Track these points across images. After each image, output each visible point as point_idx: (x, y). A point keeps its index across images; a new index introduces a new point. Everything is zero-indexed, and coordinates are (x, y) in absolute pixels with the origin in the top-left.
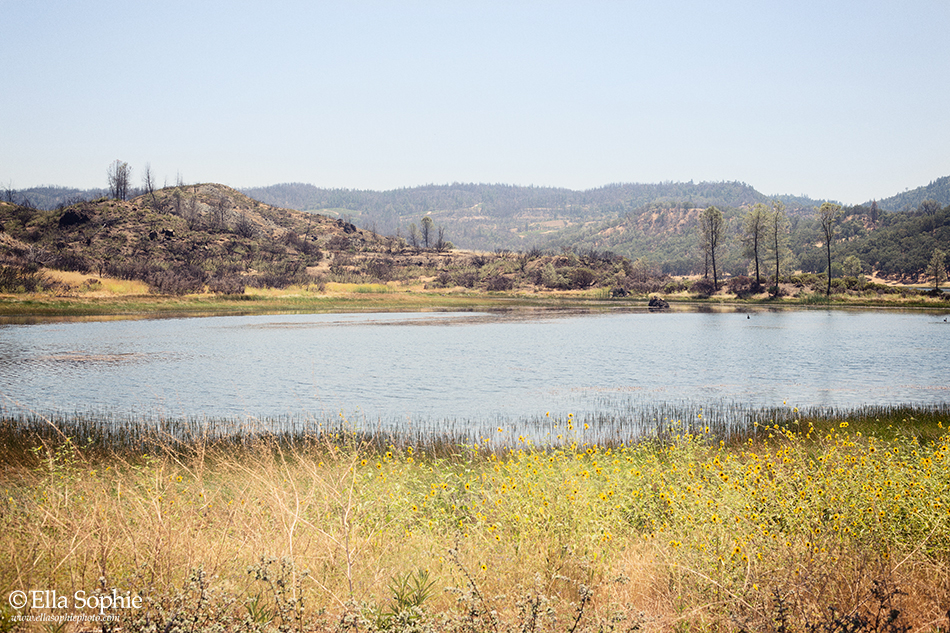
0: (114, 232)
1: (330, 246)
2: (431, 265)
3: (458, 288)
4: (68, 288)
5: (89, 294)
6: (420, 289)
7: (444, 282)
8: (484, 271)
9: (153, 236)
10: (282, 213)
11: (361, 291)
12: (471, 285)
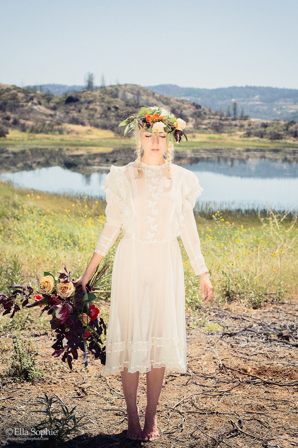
0: (91, 106)
1: (192, 116)
2: (242, 126)
3: (256, 138)
4: (78, 133)
5: (88, 136)
6: (237, 138)
7: (249, 135)
8: (268, 130)
9: (109, 109)
10: (166, 98)
11: (210, 138)
12: (262, 137)
